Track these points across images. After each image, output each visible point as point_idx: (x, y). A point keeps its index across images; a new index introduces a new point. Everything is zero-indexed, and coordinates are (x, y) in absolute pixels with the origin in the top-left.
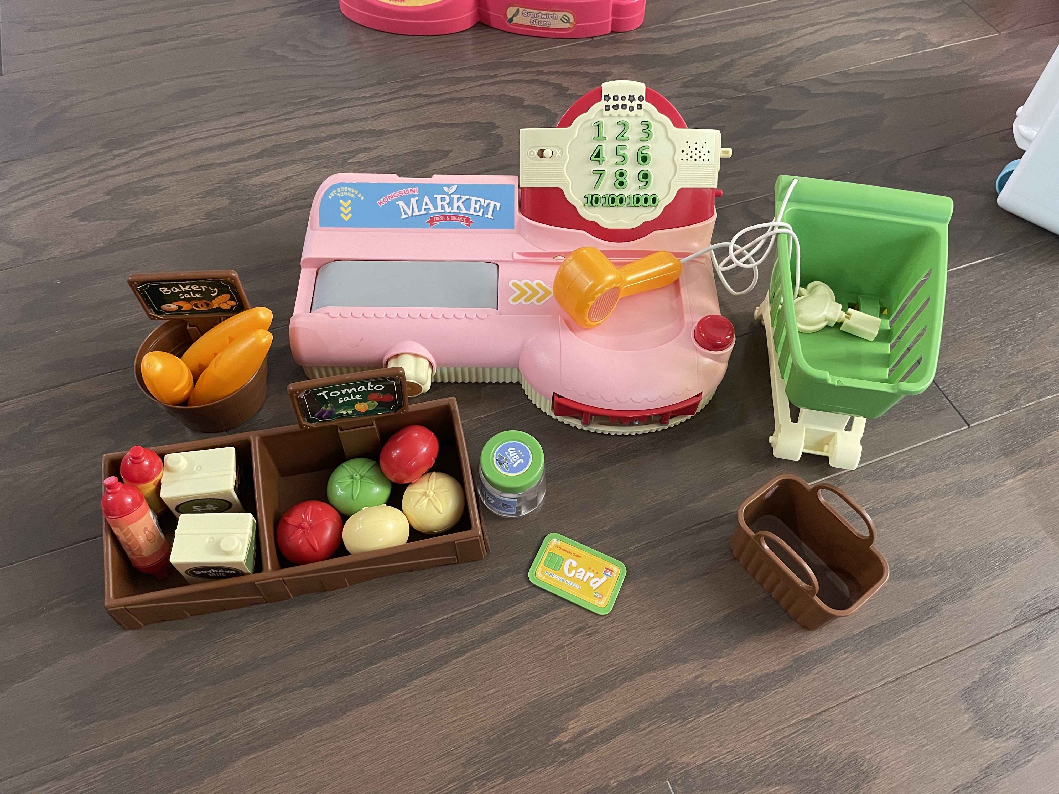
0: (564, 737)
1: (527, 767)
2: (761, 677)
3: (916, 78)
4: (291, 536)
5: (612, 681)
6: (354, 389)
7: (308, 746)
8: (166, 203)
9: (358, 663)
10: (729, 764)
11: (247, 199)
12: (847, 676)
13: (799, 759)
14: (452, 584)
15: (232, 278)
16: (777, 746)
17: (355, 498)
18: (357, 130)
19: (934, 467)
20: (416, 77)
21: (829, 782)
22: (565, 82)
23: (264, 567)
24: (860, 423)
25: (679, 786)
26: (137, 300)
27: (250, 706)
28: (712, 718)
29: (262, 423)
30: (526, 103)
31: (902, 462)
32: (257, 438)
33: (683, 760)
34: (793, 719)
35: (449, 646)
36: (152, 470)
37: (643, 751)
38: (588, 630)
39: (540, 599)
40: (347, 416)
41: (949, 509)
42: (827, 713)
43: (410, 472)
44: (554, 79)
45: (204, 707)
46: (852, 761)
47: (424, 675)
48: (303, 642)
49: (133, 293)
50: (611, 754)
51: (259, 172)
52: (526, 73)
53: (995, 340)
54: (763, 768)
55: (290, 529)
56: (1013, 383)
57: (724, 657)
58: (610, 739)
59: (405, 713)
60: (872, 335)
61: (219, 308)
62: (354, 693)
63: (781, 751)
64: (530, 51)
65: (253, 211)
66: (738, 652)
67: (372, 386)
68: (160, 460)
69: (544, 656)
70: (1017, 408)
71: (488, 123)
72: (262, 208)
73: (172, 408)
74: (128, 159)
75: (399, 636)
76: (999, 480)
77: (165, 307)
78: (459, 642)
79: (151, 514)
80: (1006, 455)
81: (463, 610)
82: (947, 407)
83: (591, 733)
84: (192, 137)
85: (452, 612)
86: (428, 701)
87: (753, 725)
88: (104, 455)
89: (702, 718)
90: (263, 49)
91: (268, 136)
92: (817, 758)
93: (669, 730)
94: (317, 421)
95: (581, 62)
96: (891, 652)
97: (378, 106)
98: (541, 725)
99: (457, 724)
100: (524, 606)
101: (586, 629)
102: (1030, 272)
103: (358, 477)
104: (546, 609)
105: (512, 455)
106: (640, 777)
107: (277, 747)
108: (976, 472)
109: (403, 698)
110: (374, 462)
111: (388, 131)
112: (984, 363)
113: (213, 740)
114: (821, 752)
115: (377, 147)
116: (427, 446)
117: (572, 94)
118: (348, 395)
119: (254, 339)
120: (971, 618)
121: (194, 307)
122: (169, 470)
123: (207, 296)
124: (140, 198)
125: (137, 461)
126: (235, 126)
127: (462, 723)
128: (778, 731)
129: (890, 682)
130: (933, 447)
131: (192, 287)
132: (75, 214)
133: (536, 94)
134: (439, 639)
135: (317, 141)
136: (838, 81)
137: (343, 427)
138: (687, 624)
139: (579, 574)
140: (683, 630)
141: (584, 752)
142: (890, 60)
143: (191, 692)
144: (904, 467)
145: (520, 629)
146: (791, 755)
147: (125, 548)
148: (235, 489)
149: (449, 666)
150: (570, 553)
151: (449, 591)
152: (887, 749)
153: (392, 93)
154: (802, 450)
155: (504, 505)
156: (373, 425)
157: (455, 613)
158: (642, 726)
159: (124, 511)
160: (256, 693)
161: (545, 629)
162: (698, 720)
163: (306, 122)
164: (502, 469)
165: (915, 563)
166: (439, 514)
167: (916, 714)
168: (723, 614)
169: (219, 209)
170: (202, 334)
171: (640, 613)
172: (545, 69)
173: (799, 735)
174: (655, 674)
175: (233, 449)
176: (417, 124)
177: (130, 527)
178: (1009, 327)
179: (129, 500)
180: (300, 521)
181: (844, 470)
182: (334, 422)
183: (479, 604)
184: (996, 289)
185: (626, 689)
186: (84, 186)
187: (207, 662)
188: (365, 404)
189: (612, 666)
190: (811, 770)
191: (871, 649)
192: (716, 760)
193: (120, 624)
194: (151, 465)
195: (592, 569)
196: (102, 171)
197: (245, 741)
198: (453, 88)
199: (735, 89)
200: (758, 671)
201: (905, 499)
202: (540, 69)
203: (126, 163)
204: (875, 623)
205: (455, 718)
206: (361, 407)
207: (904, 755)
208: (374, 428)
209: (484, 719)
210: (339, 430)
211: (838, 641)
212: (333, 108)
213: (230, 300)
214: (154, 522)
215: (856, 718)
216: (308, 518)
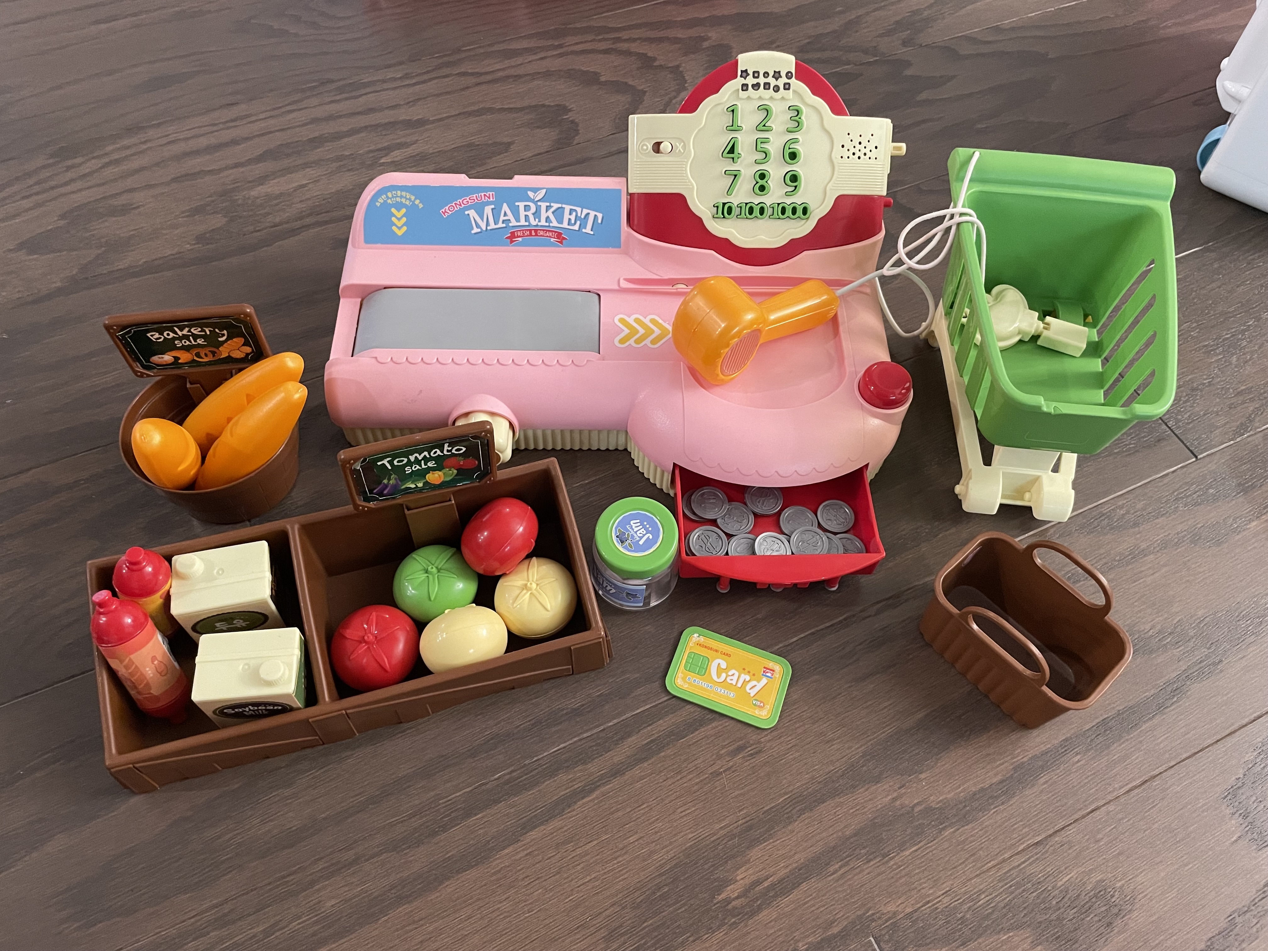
0: (732, 891)
1: (688, 935)
2: (975, 794)
3: (1084, 32)
4: (352, 653)
5: (787, 813)
6: (426, 453)
7: (397, 930)
8: (142, 225)
9: (453, 815)
10: (948, 909)
11: (250, 216)
12: (1082, 784)
13: (1034, 894)
14: (568, 703)
15: (247, 315)
16: (1004, 880)
17: (432, 599)
18: (387, 121)
19: (1161, 512)
20: (459, 50)
21: (1074, 921)
22: (650, 50)
23: (320, 698)
24: (1070, 460)
25: (888, 942)
26: (118, 353)
27: (312, 883)
28: (919, 852)
29: (296, 508)
30: (603, 79)
31: (1121, 507)
32: (296, 527)
33: (889, 909)
34: (1022, 844)
35: (571, 784)
36: (157, 579)
37: (837, 901)
38: (749, 749)
39: (686, 712)
40: (417, 490)
41: (1185, 563)
42: (1063, 832)
43: (505, 560)
44: (635, 47)
45: (252, 890)
46: (1100, 891)
47: (542, 824)
48: (378, 793)
49: (112, 343)
50: (795, 909)
51: (262, 180)
52: (600, 41)
53: (1215, 349)
54: (990, 911)
55: (349, 645)
56: (1244, 402)
57: (927, 771)
58: (793, 889)
59: (521, 877)
60: (1079, 348)
61: (229, 356)
62: (452, 855)
63: (1011, 886)
64: (601, 13)
65: (259, 231)
66: (943, 763)
67: (450, 448)
68: (166, 563)
69: (696, 788)
70: (1252, 433)
71: (557, 105)
72: (272, 227)
73: (175, 493)
74: (87, 171)
75: (504, 775)
76: (1240, 523)
77: (156, 359)
78: (582, 778)
79: (159, 637)
80: (1245, 491)
81: (585, 735)
82: (1168, 436)
83: (766, 884)
84: (171, 138)
85: (571, 739)
86: (549, 858)
87: (972, 855)
88: (89, 562)
89: (907, 853)
90: (252, 21)
91: (271, 132)
92: (1057, 892)
93: (867, 871)
94: (377, 499)
95: (669, 24)
96: (1133, 749)
97: (411, 90)
98: (702, 878)
99: (590, 886)
100: (663, 725)
101: (747, 748)
102: (1249, 264)
103: (434, 570)
104: (693, 726)
105: (636, 529)
106: (835, 936)
107: (354, 935)
108: (1212, 514)
109: (517, 857)
110: (453, 550)
111: (428, 120)
112: (1206, 379)
113: (267, 933)
114: (1060, 884)
115: (416, 142)
116: (524, 524)
117: (661, 66)
118: (417, 462)
119: (283, 395)
120: (1225, 698)
121: (196, 358)
122: (181, 577)
123: (213, 342)
124: (106, 221)
125: (135, 567)
126: (227, 122)
127: (597, 883)
128: (1004, 861)
129: (1136, 787)
130: (1156, 487)
131: (192, 330)
132: (21, 246)
133: (615, 67)
134: (556, 775)
135: (337, 137)
136: (990, 39)
137: (412, 505)
138: (875, 733)
139: (731, 678)
140: (871, 740)
141: (760, 909)
142: (1050, 11)
143: (231, 871)
144: (1123, 515)
145: (663, 754)
146: (1024, 891)
147: (127, 685)
148: (272, 597)
149: (574, 810)
150: (716, 651)
151: (565, 712)
152: (1141, 872)
153: (428, 72)
154: (999, 501)
155: (628, 594)
156: (450, 500)
157: (575, 739)
158: (832, 869)
159: (124, 636)
160: (321, 865)
161: (694, 753)
162: (901, 854)
163: (320, 112)
164: (625, 548)
165: (1150, 633)
166: (548, 613)
167: (1173, 825)
168: (920, 715)
169: (213, 230)
170: (208, 394)
171: (813, 723)
172: (625, 35)
173: (1030, 864)
174: (841, 800)
175: (264, 545)
176: (465, 110)
177: (132, 656)
178: (1232, 333)
179: (129, 621)
180: (361, 633)
181: (1049, 522)
182: (400, 500)
183: (605, 726)
184: (1210, 286)
185: (806, 822)
186: (31, 209)
187: (249, 829)
188: (440, 473)
189: (785, 794)
190: (1050, 908)
191: (1108, 747)
192: (930, 905)
193: (126, 787)
194: (156, 572)
195: (747, 670)
196: (52, 188)
197: (311, 931)
198: (507, 63)
199: (866, 52)
200: (972, 786)
201: (1130, 555)
202: (617, 35)
203: (84, 176)
204: (1110, 714)
205: (588, 878)
206: (435, 477)
207: (1162, 879)
208: (453, 504)
209: (626, 876)
210: (406, 511)
211: (1066, 740)
212: (354, 94)
213: (243, 345)
214: (165, 647)
215: (1100, 836)
216: (373, 628)
